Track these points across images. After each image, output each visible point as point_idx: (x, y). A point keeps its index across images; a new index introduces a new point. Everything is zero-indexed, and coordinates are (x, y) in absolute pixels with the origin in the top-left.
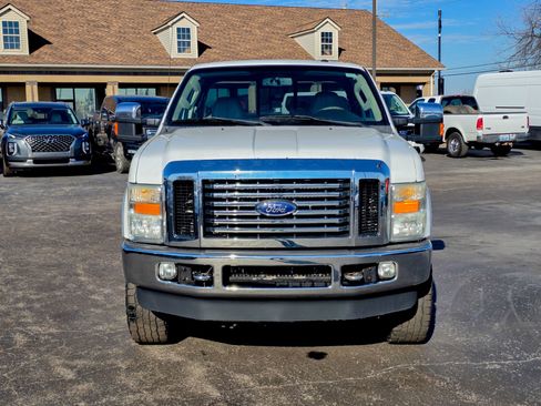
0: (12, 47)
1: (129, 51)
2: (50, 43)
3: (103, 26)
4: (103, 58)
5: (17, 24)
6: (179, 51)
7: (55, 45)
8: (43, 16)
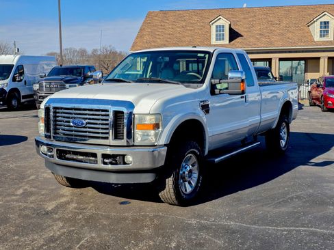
0: (220, 40)
1: (288, 38)
2: (242, 36)
3: (277, 24)
4: (271, 43)
5: (223, 26)
6: (321, 36)
7: (245, 37)
8: (243, 20)
